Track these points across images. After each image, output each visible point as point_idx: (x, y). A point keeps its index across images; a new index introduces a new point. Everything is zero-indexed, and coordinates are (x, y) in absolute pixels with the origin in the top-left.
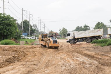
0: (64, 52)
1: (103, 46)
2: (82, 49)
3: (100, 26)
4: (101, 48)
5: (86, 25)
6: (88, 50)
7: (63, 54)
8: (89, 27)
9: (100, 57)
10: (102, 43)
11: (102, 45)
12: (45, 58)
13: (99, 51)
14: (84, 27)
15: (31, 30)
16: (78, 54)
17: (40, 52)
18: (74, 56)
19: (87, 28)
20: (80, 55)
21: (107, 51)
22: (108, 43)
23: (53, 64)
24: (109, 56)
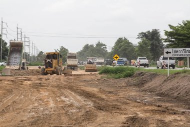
0: (49, 88)
1: (117, 79)
2: (82, 84)
3: (122, 44)
4: (113, 81)
5: (100, 42)
6: (91, 85)
7: (45, 92)
8: (104, 45)
9: (103, 96)
10: (116, 73)
11: (117, 76)
12: (9, 98)
13: (108, 86)
14: (97, 45)
15: (4, 49)
16: (70, 92)
17: (7, 88)
18: (62, 94)
19: (102, 47)
20: (73, 93)
21: (120, 87)
22: (124, 73)
23: (17, 109)
24: (119, 95)
